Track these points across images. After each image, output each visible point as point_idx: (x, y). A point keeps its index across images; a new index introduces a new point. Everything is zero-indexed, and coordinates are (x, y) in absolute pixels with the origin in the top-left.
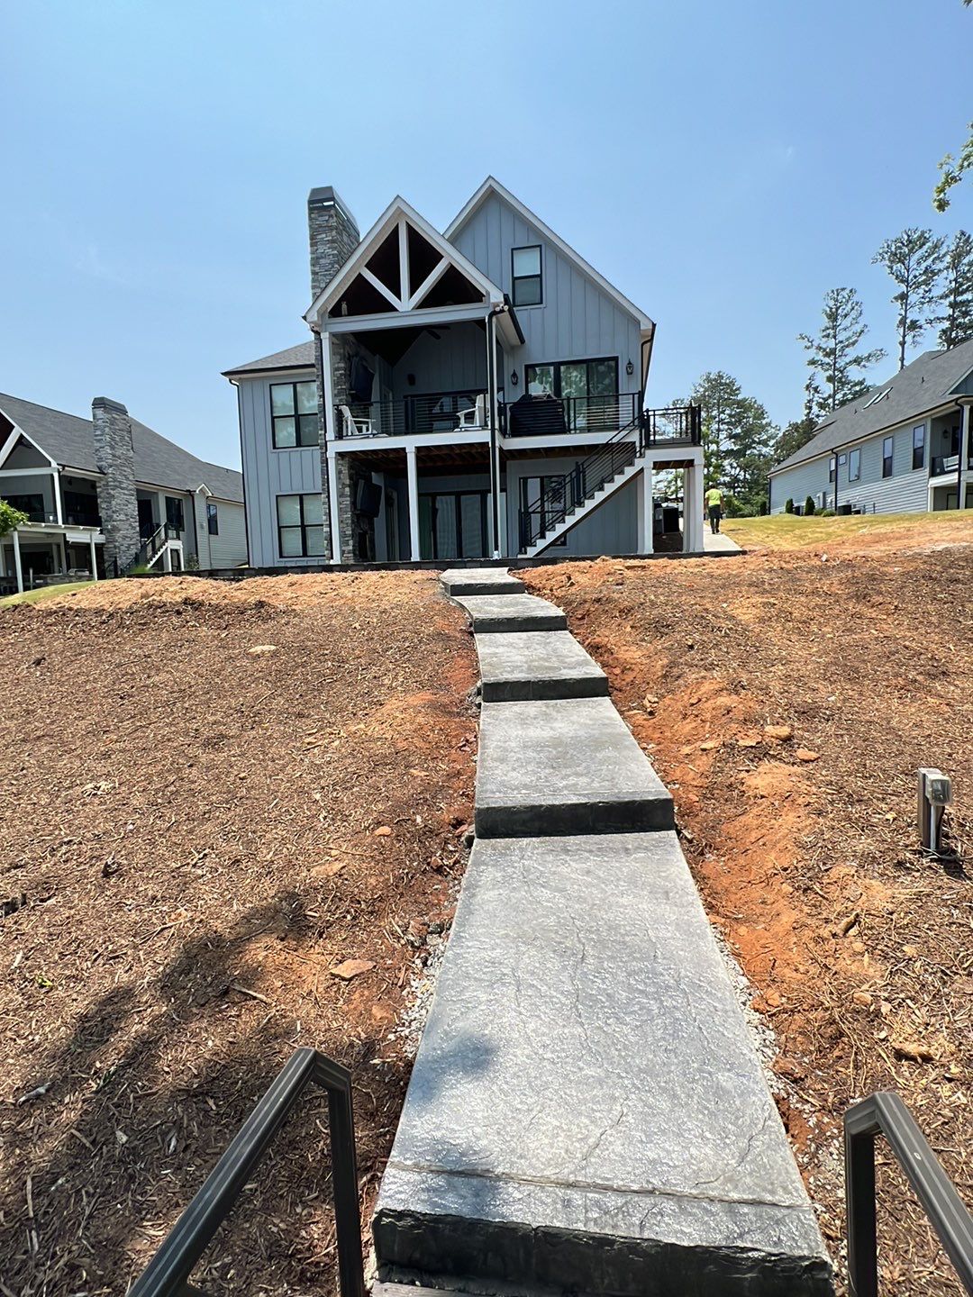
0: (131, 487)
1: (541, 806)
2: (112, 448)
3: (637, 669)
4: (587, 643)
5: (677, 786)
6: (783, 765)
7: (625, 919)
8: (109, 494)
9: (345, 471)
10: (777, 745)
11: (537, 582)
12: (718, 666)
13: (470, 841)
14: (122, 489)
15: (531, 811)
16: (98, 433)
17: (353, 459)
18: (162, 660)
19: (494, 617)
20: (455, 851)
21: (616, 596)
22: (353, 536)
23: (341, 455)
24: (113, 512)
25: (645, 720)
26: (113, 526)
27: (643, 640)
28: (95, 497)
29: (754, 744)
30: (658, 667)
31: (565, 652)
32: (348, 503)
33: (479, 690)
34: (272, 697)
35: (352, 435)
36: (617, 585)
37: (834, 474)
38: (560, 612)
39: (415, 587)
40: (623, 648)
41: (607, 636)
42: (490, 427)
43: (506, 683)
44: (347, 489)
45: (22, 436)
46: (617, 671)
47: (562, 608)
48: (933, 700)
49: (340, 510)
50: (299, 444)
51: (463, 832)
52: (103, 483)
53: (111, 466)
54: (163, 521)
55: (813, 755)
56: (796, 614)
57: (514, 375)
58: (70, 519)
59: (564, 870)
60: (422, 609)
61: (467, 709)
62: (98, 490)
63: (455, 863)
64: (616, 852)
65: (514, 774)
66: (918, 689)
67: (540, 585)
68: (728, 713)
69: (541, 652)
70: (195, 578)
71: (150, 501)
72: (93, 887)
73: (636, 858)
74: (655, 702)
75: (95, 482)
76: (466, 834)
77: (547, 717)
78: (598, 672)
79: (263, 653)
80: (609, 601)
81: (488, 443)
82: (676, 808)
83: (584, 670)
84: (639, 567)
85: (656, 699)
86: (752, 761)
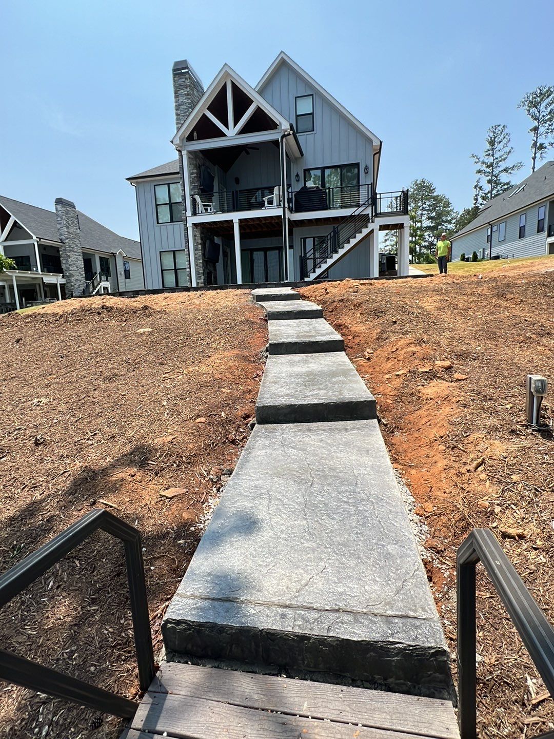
0: (79, 251)
1: (296, 405)
2: (68, 228)
3: (362, 336)
4: (334, 324)
5: (380, 396)
6: (445, 382)
7: (341, 464)
8: (67, 255)
9: (198, 235)
10: (442, 371)
11: (308, 293)
12: (410, 332)
13: (253, 425)
14: (74, 252)
15: (289, 408)
16: (59, 219)
17: (203, 228)
18: (87, 338)
19: (280, 310)
20: (244, 432)
21: (352, 298)
22: (203, 274)
23: (195, 225)
24: (69, 265)
25: (365, 363)
26: (70, 274)
27: (367, 321)
28: (59, 257)
29: (428, 371)
30: (375, 334)
31: (320, 329)
32: (200, 254)
33: (267, 348)
34: (148, 355)
35: (202, 213)
36: (354, 292)
37: (489, 237)
38: (319, 308)
39: (236, 298)
40: (355, 325)
41: (346, 319)
42: (282, 206)
43: (283, 344)
44: (200, 246)
45: (15, 222)
46: (350, 337)
47: (321, 306)
48: (540, 348)
49: (196, 258)
50: (172, 221)
51: (249, 421)
52: (63, 248)
53: (67, 239)
54: (99, 270)
55: (464, 377)
56: (460, 305)
57: (297, 175)
58: (45, 269)
59: (306, 439)
60: (238, 308)
61: (259, 359)
62: (61, 253)
63: (243, 438)
64: (340, 430)
65: (282, 389)
66: (531, 343)
67: (309, 295)
68: (414, 355)
69: (307, 329)
70: (111, 297)
71: (90, 259)
72: (29, 451)
73: (351, 433)
74: (371, 353)
75: (58, 248)
76: (251, 422)
77: (305, 362)
78: (338, 337)
79: (144, 332)
80: (348, 300)
81: (281, 216)
82: (379, 407)
83: (331, 336)
84: (368, 284)
85: (372, 351)
86: (426, 380)
